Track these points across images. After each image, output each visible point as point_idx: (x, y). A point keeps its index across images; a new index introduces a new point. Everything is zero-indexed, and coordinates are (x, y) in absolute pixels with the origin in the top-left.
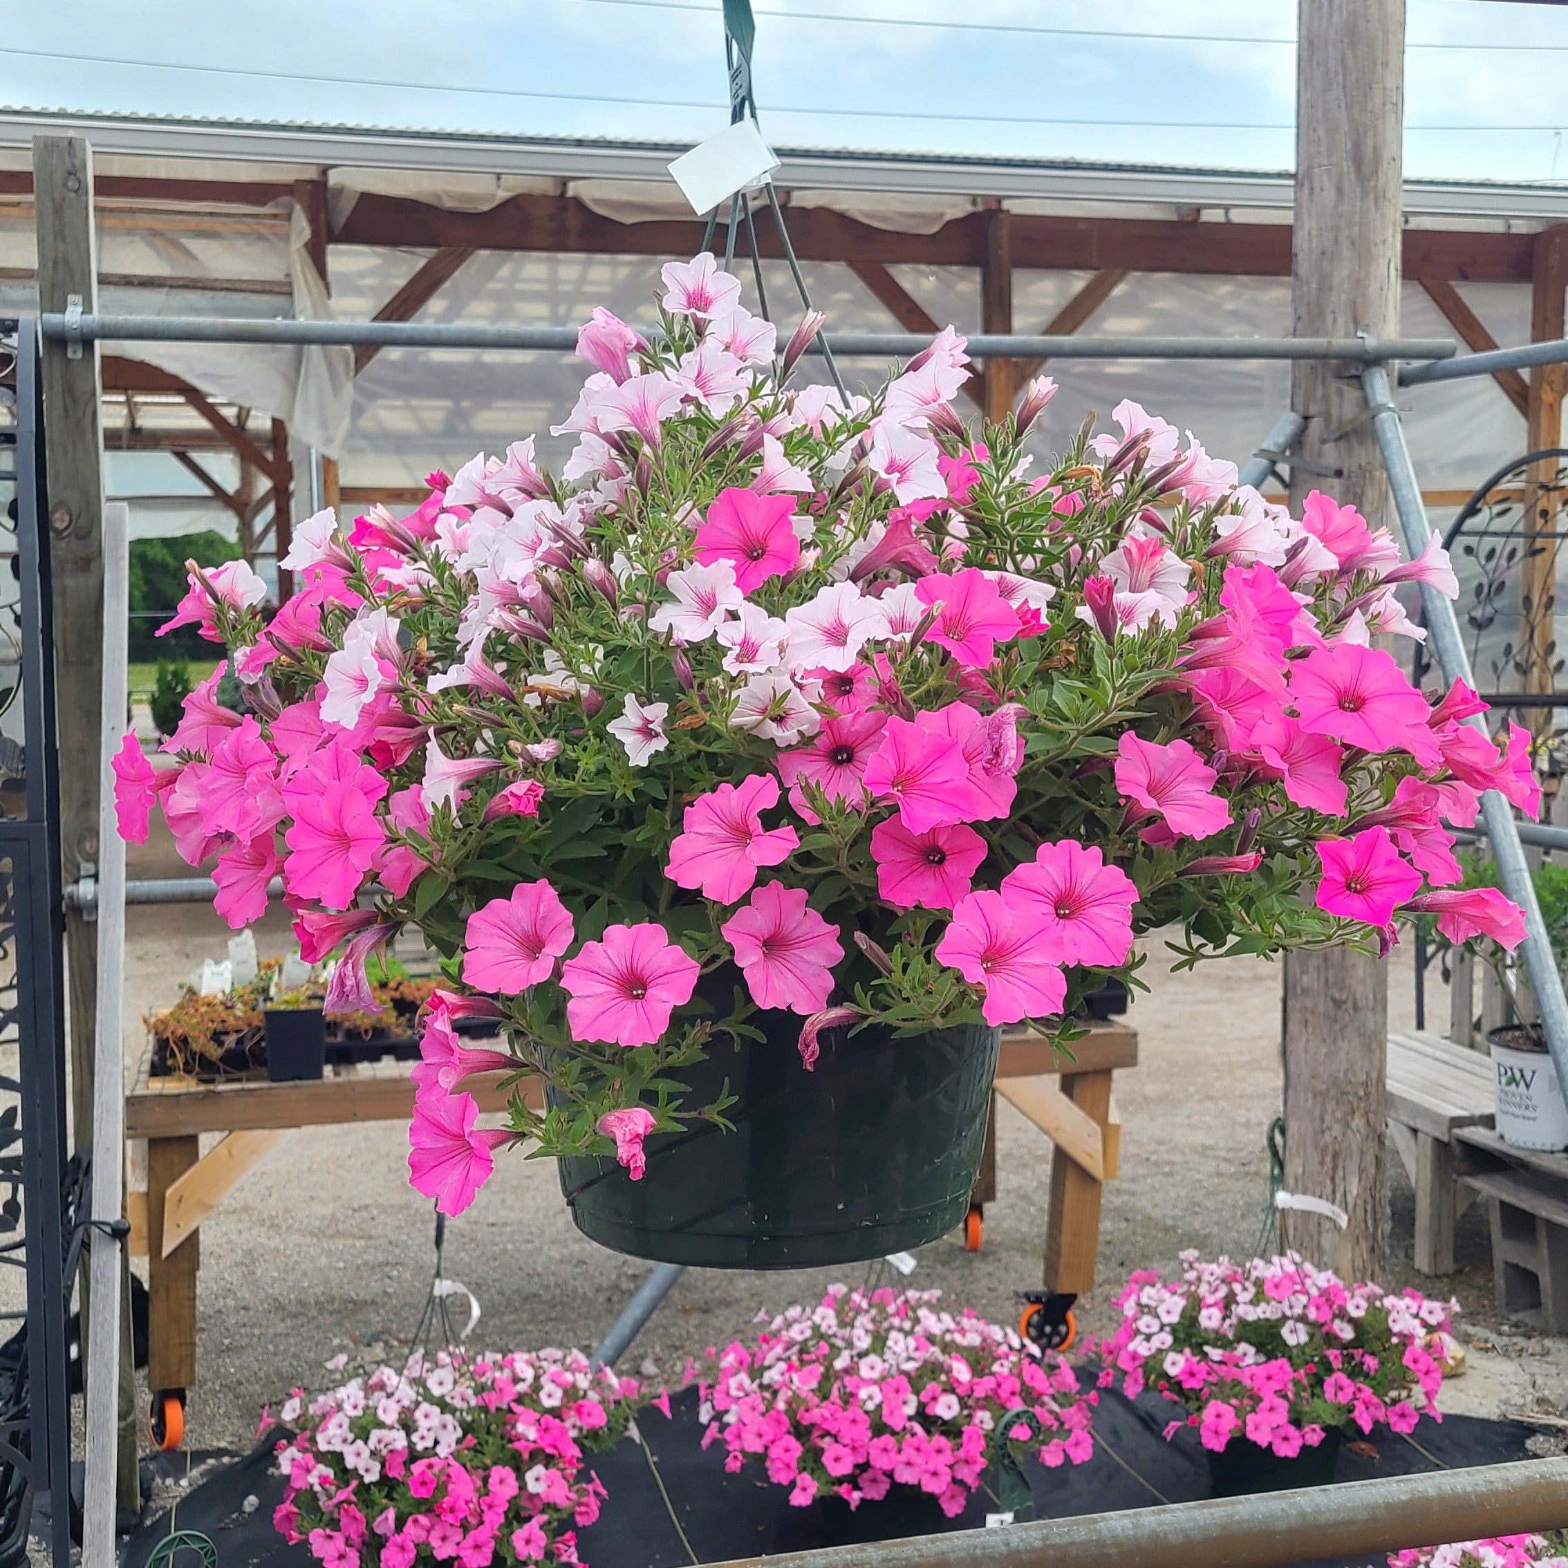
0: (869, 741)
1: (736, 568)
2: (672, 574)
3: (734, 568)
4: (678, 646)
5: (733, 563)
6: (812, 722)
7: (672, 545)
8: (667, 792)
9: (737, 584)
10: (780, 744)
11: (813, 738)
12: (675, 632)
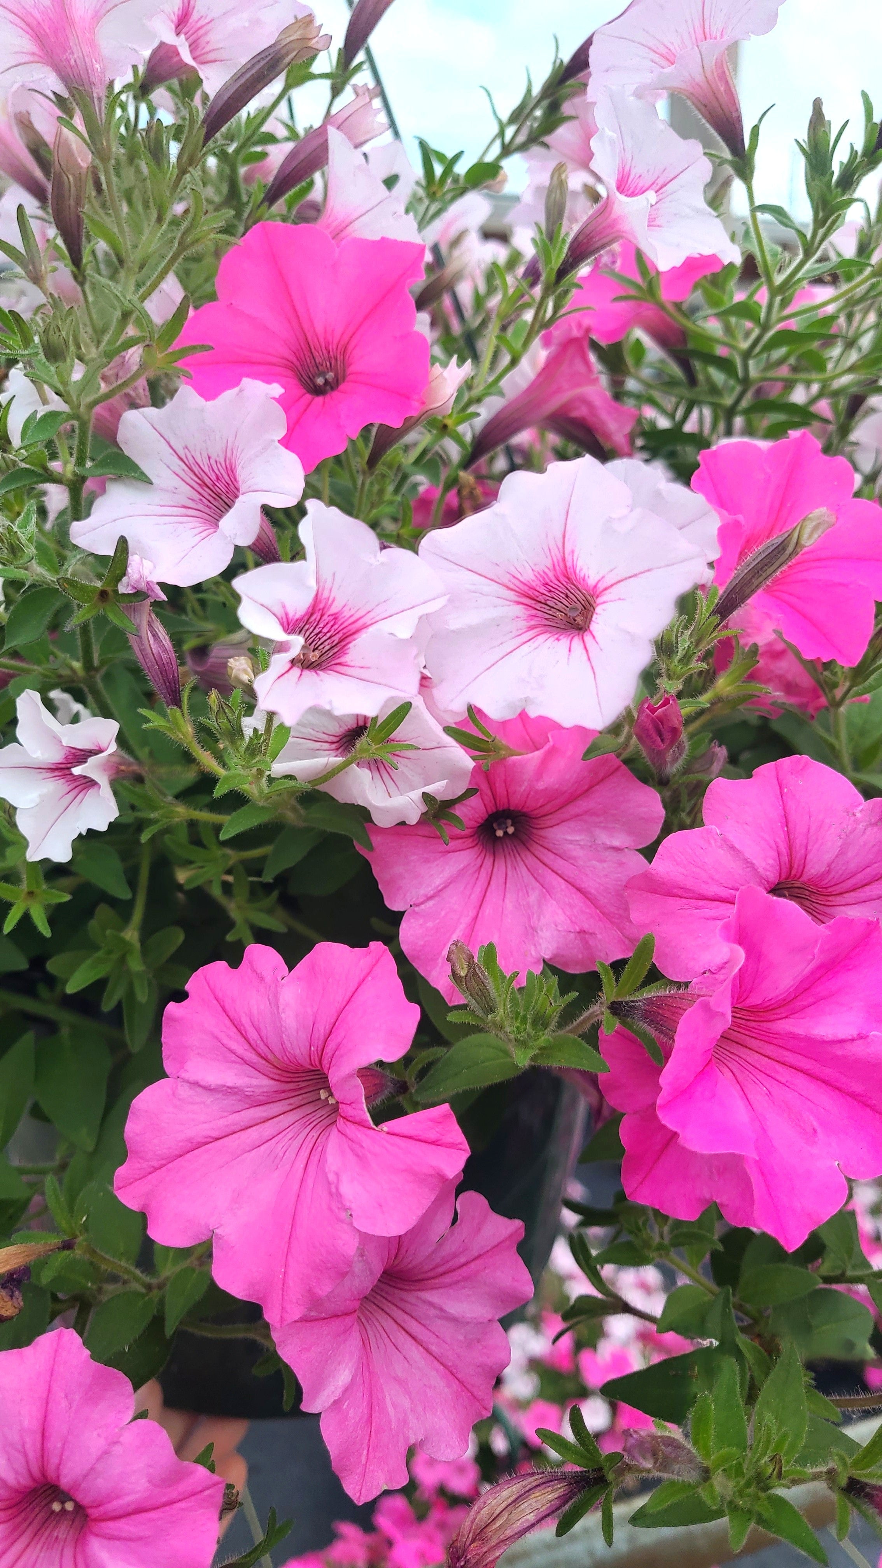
0: (572, 809)
1: (284, 402)
2: (130, 416)
3: (280, 400)
4: (139, 595)
5: (277, 390)
6: (453, 774)
7: (130, 343)
8: (132, 884)
9: (286, 442)
10: (382, 821)
11: (450, 803)
12: (134, 561)
